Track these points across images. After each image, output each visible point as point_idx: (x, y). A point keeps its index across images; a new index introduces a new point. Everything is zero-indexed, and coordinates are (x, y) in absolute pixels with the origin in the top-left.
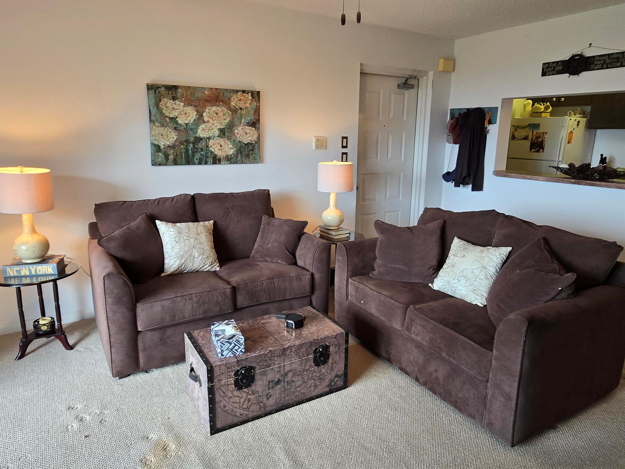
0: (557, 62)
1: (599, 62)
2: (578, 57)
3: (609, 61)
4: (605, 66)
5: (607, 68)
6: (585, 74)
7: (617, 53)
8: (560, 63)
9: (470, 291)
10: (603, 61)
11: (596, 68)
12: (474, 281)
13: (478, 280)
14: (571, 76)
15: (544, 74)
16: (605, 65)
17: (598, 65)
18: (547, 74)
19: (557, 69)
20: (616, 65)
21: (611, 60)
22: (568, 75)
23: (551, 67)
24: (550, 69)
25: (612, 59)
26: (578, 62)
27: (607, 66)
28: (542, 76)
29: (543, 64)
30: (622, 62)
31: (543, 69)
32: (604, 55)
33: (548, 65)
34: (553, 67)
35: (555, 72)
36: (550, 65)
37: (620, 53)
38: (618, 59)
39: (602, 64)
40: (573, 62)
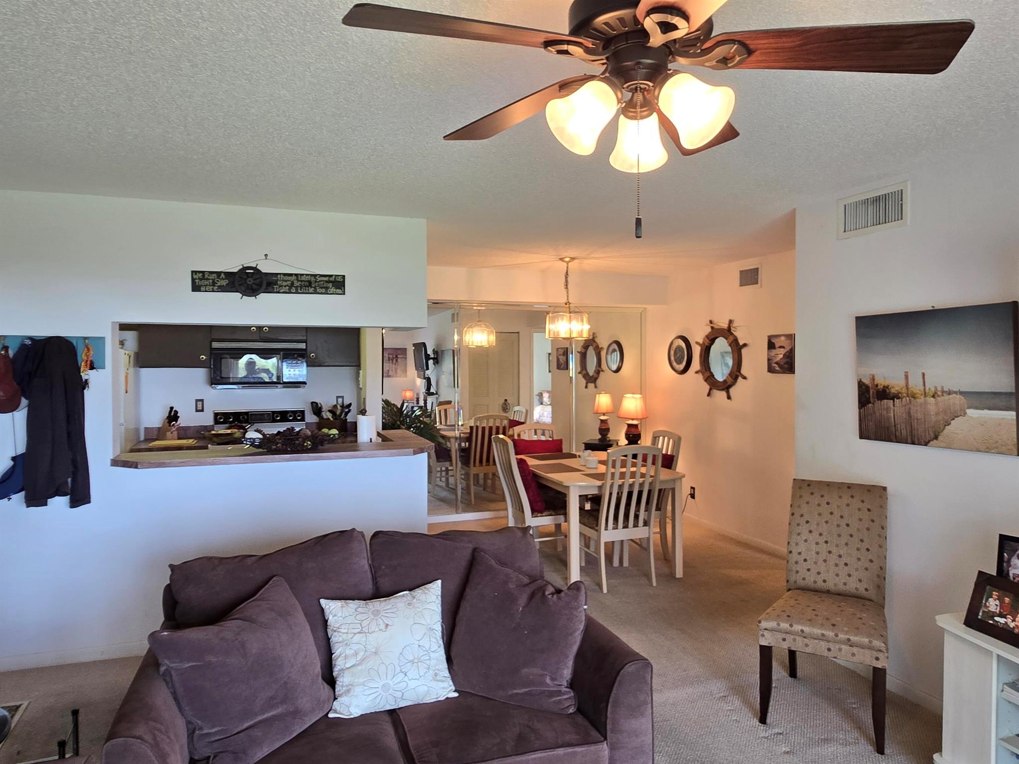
0: (219, 274)
1: (285, 284)
2: (252, 271)
3: (298, 284)
4: (293, 290)
5: (297, 293)
6: (262, 296)
7: (307, 275)
8: (223, 275)
9: (431, 681)
10: (290, 282)
11: (282, 291)
12: (429, 659)
13: (432, 655)
14: (244, 297)
15: (196, 288)
16: (294, 288)
17: (284, 288)
18: (202, 289)
19: (219, 284)
20: (308, 290)
21: (300, 283)
22: (239, 295)
23: (208, 279)
24: (207, 282)
25: (302, 281)
26: (252, 277)
27: (297, 290)
28: (193, 290)
29: (192, 272)
30: (315, 287)
31: (193, 280)
32: (291, 275)
33: (201, 274)
34: (212, 279)
35: (216, 288)
36: (206, 276)
37: (312, 275)
38: (310, 282)
39: (289, 286)
40: (245, 277)
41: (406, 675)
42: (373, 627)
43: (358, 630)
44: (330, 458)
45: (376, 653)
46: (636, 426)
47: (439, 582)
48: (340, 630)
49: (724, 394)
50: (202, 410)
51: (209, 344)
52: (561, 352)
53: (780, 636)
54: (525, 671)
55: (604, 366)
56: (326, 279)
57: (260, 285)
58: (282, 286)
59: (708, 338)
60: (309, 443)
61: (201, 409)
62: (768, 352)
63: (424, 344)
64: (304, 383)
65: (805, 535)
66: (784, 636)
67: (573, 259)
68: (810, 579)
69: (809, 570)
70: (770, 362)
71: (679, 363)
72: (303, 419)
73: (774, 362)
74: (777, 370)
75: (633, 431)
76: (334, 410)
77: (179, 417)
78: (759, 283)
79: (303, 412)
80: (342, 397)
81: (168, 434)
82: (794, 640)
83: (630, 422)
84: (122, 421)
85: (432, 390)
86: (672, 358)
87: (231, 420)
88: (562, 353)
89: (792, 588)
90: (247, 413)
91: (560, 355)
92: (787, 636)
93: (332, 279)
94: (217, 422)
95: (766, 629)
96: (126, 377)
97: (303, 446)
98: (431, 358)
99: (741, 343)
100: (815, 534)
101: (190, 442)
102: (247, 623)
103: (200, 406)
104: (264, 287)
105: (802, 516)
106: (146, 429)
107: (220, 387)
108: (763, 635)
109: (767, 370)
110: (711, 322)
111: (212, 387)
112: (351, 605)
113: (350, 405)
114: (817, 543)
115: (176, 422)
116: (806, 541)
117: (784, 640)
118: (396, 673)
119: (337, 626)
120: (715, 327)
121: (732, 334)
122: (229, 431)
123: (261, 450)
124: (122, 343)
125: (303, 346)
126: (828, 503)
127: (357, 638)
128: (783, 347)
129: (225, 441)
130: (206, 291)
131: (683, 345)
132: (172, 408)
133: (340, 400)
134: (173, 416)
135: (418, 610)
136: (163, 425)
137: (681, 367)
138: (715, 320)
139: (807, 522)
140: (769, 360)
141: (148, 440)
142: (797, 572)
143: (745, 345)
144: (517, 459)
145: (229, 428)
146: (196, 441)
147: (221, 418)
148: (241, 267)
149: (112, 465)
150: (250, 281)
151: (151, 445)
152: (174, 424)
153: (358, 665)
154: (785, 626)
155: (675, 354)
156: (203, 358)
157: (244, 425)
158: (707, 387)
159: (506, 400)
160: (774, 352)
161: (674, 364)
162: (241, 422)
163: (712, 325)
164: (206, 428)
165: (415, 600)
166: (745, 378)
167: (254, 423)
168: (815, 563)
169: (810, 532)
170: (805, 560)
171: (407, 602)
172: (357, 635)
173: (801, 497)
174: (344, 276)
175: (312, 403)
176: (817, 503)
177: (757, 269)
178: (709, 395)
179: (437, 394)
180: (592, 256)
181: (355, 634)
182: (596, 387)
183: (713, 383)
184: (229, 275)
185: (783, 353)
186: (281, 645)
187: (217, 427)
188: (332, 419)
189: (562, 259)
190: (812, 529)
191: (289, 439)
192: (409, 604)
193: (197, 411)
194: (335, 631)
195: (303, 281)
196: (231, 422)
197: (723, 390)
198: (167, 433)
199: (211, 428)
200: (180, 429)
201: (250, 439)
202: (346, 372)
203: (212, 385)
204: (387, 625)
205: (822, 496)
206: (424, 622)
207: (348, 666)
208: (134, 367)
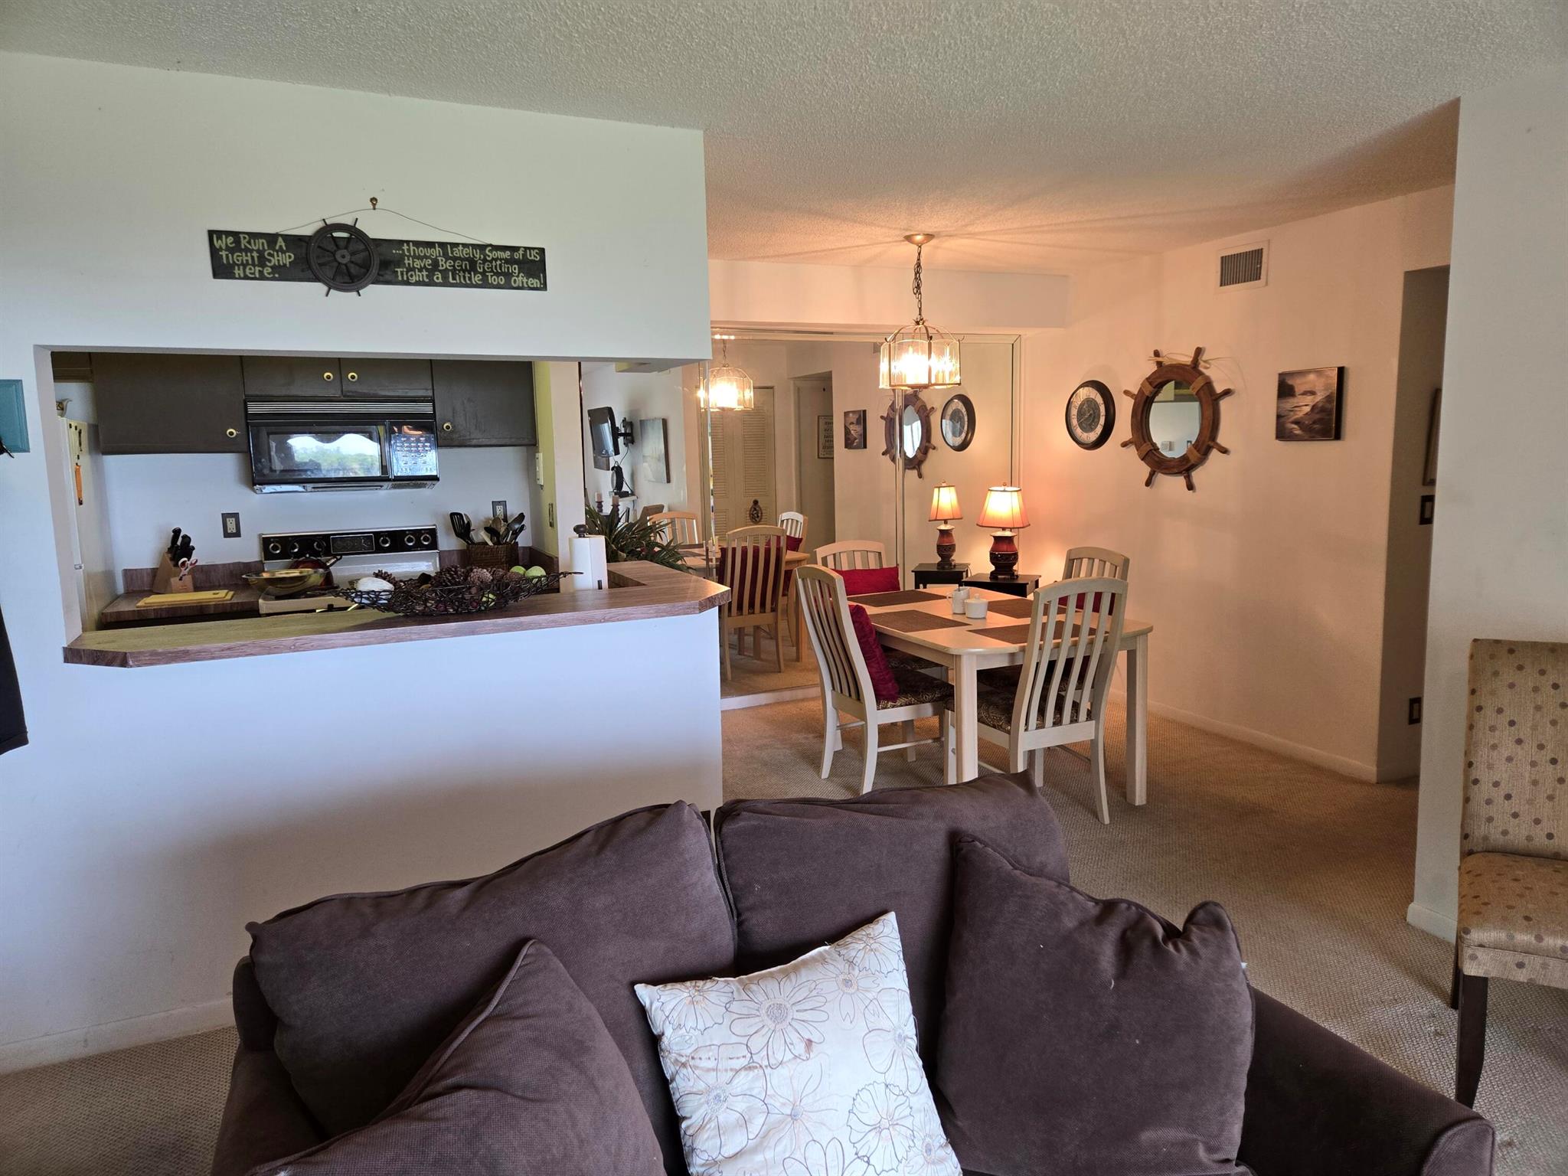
0: (272, 238)
1: (418, 264)
2: (345, 235)
3: (447, 266)
4: (438, 277)
5: (445, 284)
6: (374, 292)
7: (465, 245)
8: (281, 242)
10: (430, 261)
11: (413, 280)
15: (222, 270)
16: (439, 275)
17: (417, 273)
18: (236, 272)
19: (274, 261)
20: (470, 279)
21: (451, 262)
22: (319, 288)
23: (247, 250)
24: (245, 258)
25: (455, 259)
26: (346, 248)
27: (445, 278)
28: (216, 275)
29: (211, 233)
30: (484, 274)
31: (214, 252)
32: (430, 245)
33: (230, 239)
34: (258, 251)
35: (270, 270)
36: (244, 243)
37: (474, 246)
38: (472, 262)
39: (427, 270)
40: (331, 247)
41: (868, 1162)
42: (779, 1053)
43: (744, 1062)
44: (540, 626)
45: (794, 1117)
46: (1010, 539)
47: (892, 917)
48: (697, 1062)
49: (1181, 480)
50: (237, 534)
51: (242, 406)
52: (853, 418)
53: (1510, 958)
54: (1147, 1136)
55: (936, 439)
56: (507, 255)
57: (366, 266)
58: (413, 269)
59: (1150, 383)
60: (491, 596)
61: (234, 531)
62: (1278, 404)
63: (610, 410)
64: (435, 478)
65: (1508, 748)
66: (1519, 958)
67: (929, 236)
68: (1519, 833)
69: (1515, 815)
70: (1282, 420)
71: (1088, 427)
72: (433, 545)
73: (1291, 420)
74: (1297, 435)
75: (1004, 549)
76: (494, 526)
77: (193, 548)
78: (1263, 275)
79: (432, 532)
80: (504, 503)
81: (174, 581)
82: (1545, 966)
83: (1000, 533)
84: (78, 561)
85: (625, 488)
86: (1074, 422)
87: (296, 550)
88: (855, 421)
89: (1475, 849)
90: (326, 537)
91: (852, 423)
92: (1527, 959)
93: (518, 255)
94: (268, 555)
95: (1481, 946)
96: (77, 472)
97: (479, 603)
98: (621, 435)
99: (1219, 388)
100: (1529, 747)
101: (223, 595)
102: (491, 1094)
103: (231, 524)
104: (374, 271)
105: (1500, 711)
106: (126, 572)
107: (269, 489)
108: (1473, 957)
109: (1274, 436)
110: (1157, 354)
111: (255, 491)
112: (712, 996)
113: (522, 517)
114: (1533, 764)
115: (189, 557)
116: (1509, 759)
117: (1521, 965)
118: (847, 1162)
119: (688, 1051)
120: (1166, 362)
121: (1201, 374)
122: (295, 573)
123: (391, 614)
124: (61, 407)
125: (427, 408)
126: (1556, 686)
127: (743, 1081)
128: (1313, 393)
129: (291, 591)
130: (246, 278)
131: (1099, 399)
132: (177, 532)
133: (500, 510)
134: (180, 547)
135: (870, 996)
136: (161, 564)
137: (1092, 436)
138: (1164, 351)
139: (1512, 723)
140: (1279, 417)
141: (132, 593)
142: (1490, 820)
143: (1227, 393)
144: (850, 606)
145: (295, 566)
146: (231, 593)
147: (276, 547)
148: (321, 224)
149: (66, 660)
150: (343, 257)
151: (140, 604)
152: (184, 563)
153: (755, 1150)
154: (1524, 938)
155: (1080, 414)
156: (231, 433)
157: (323, 559)
158: (1146, 470)
159: (756, 502)
160: (1290, 403)
161: (1078, 431)
162: (317, 554)
163: (1160, 359)
164: (247, 567)
165: (856, 972)
166: (1224, 451)
167: (341, 555)
168: (1530, 802)
169: (1519, 742)
170: (1508, 797)
171: (841, 977)
172: (743, 1073)
173: (1496, 674)
174: (542, 251)
175: (452, 515)
176: (1531, 685)
177: (1259, 252)
178: (1148, 483)
179: (633, 494)
180: (970, 229)
181: (737, 1072)
182: (920, 476)
183: (1157, 463)
184: (295, 242)
185: (1312, 404)
186: (582, 1141)
187: (269, 565)
188: (490, 543)
189: (909, 238)
190: (1522, 736)
191: (450, 591)
192: (847, 983)
193: (227, 535)
194: (684, 1065)
195: (459, 258)
196: (297, 555)
197: (1179, 473)
198: (172, 580)
199: (255, 568)
200: (197, 570)
201: (368, 593)
202: (509, 457)
203: (254, 484)
204: (809, 1043)
205: (1542, 672)
206: (886, 1025)
207: (728, 1151)
208: (90, 453)
